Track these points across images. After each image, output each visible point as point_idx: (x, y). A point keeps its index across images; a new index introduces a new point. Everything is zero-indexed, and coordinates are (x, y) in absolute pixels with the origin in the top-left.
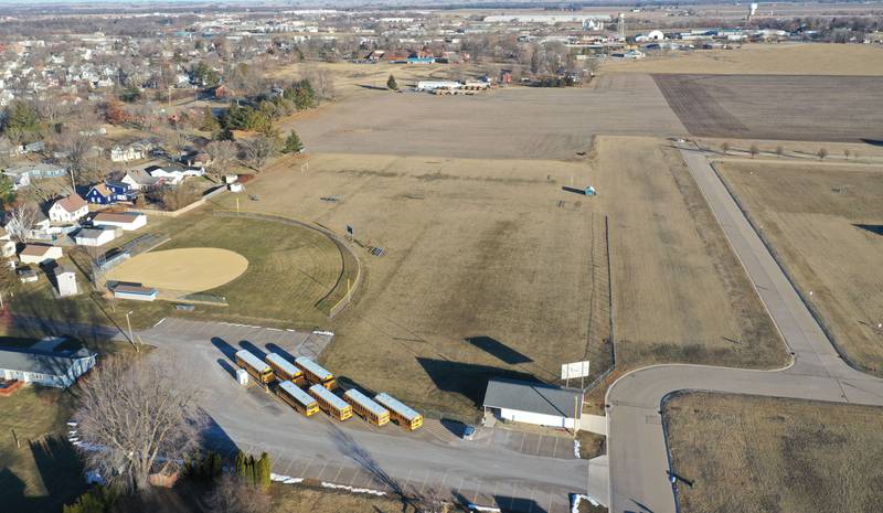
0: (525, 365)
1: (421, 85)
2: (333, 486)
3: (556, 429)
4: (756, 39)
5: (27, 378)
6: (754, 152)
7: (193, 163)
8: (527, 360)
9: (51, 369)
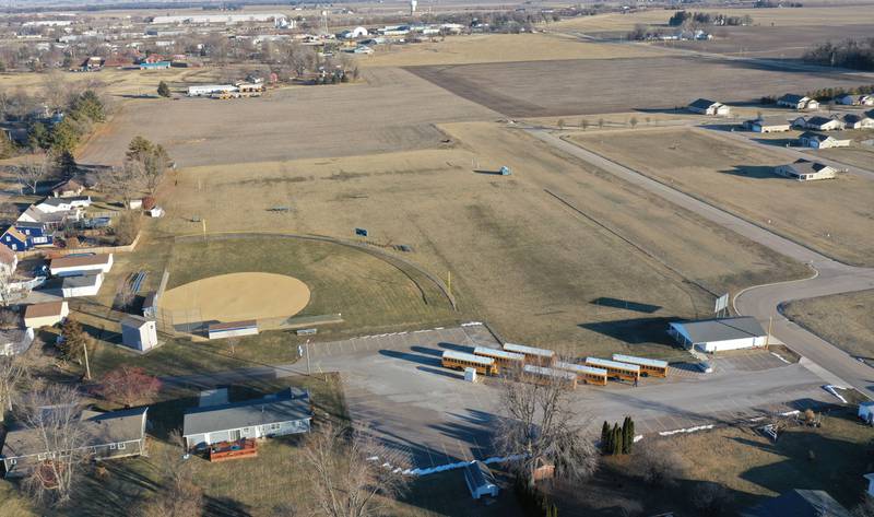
0: (660, 311)
1: (193, 90)
2: (670, 433)
3: (749, 349)
4: (448, 32)
5: (257, 432)
6: (585, 125)
7: (60, 193)
8: (657, 308)
9: (288, 414)
